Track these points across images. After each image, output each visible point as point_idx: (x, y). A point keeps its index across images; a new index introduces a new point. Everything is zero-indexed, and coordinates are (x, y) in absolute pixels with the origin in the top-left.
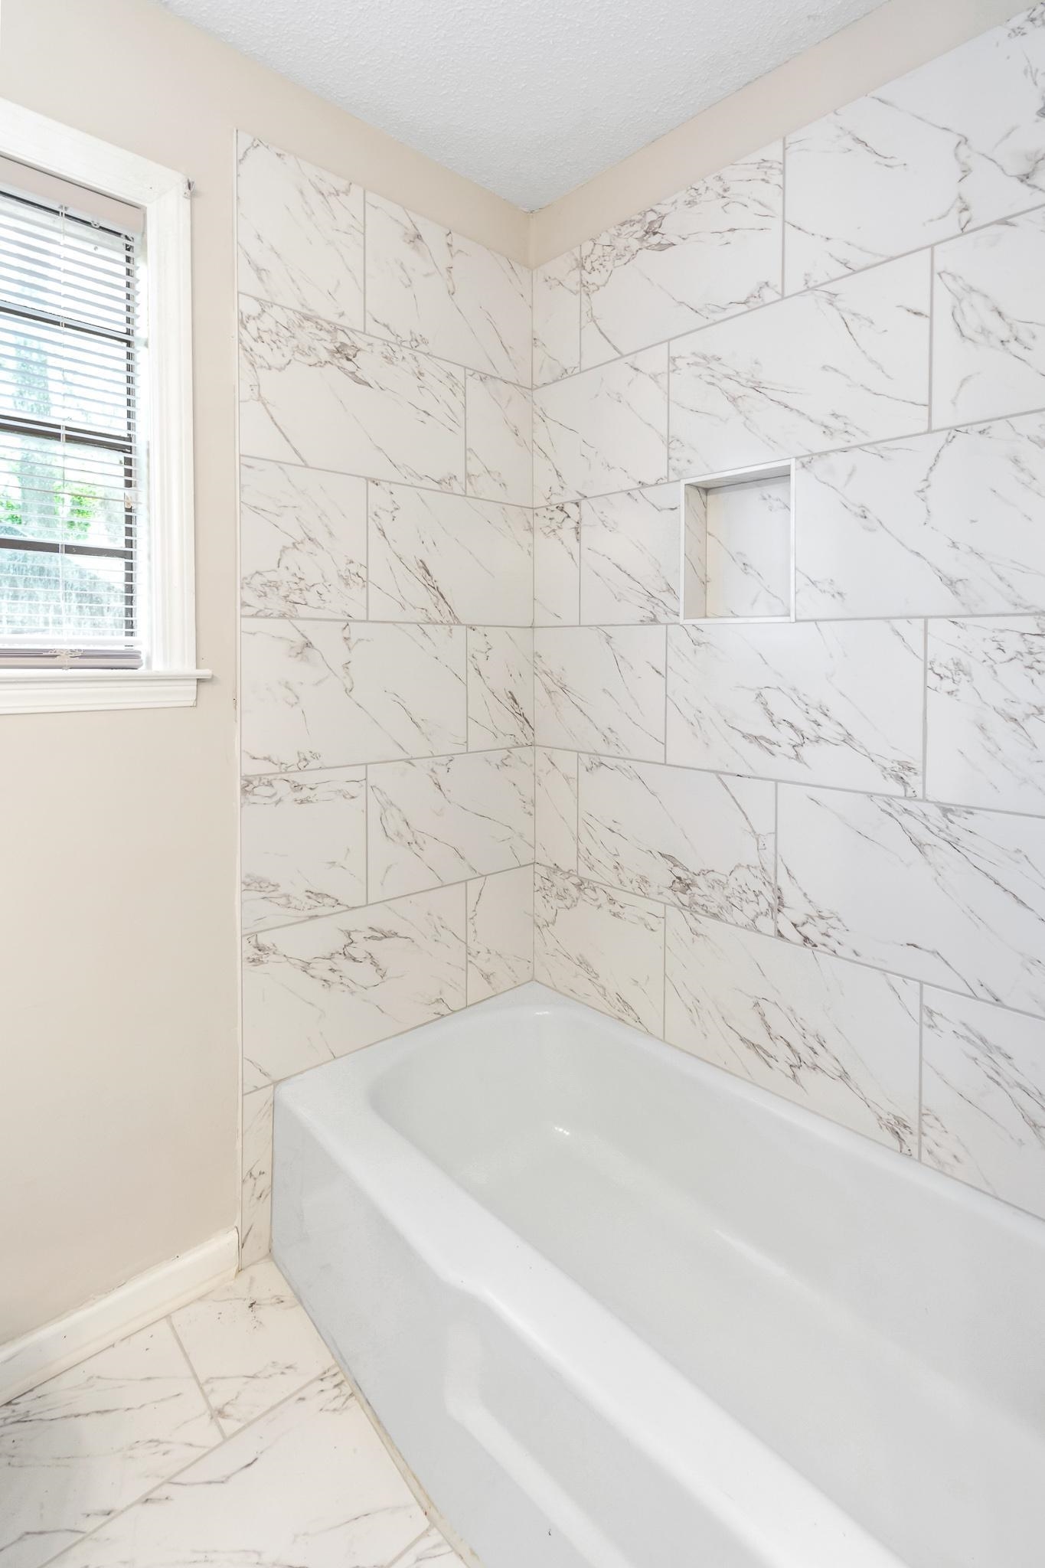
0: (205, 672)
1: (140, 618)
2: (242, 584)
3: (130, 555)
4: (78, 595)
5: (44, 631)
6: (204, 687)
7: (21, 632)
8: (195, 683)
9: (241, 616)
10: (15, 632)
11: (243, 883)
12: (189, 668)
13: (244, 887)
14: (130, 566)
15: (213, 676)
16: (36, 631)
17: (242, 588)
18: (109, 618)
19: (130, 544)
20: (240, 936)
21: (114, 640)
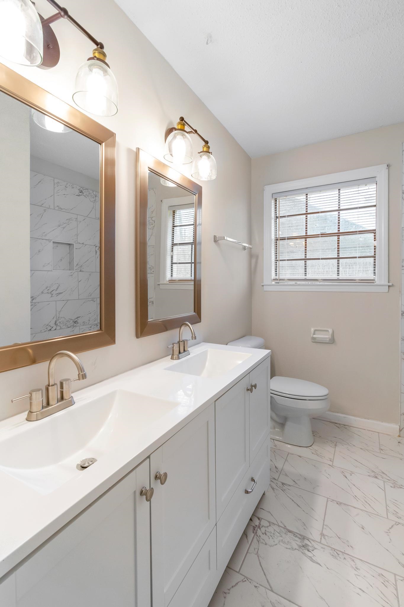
0: (390, 284)
1: (376, 271)
2: (402, 261)
3: (375, 257)
4: (363, 267)
5: (355, 275)
6: (391, 288)
7: (351, 276)
8: (388, 286)
9: (402, 270)
10: (350, 275)
11: (401, 338)
12: (387, 283)
13: (402, 340)
14: (375, 260)
15: (392, 284)
16: (354, 275)
17: (402, 262)
18: (370, 272)
19: (375, 254)
20: (400, 352)
21: (371, 276)
